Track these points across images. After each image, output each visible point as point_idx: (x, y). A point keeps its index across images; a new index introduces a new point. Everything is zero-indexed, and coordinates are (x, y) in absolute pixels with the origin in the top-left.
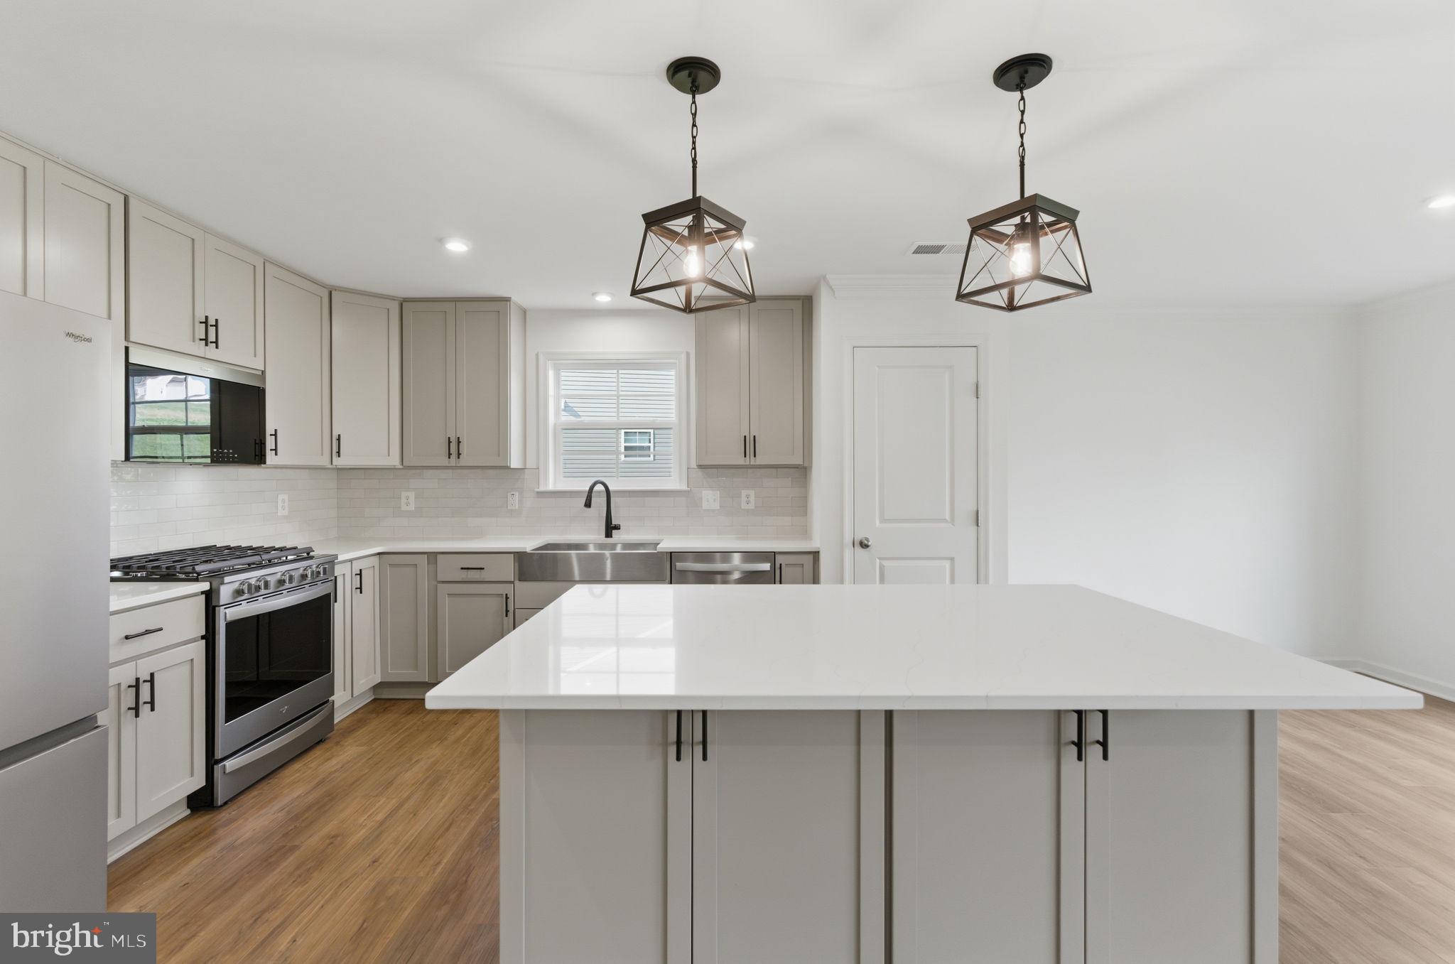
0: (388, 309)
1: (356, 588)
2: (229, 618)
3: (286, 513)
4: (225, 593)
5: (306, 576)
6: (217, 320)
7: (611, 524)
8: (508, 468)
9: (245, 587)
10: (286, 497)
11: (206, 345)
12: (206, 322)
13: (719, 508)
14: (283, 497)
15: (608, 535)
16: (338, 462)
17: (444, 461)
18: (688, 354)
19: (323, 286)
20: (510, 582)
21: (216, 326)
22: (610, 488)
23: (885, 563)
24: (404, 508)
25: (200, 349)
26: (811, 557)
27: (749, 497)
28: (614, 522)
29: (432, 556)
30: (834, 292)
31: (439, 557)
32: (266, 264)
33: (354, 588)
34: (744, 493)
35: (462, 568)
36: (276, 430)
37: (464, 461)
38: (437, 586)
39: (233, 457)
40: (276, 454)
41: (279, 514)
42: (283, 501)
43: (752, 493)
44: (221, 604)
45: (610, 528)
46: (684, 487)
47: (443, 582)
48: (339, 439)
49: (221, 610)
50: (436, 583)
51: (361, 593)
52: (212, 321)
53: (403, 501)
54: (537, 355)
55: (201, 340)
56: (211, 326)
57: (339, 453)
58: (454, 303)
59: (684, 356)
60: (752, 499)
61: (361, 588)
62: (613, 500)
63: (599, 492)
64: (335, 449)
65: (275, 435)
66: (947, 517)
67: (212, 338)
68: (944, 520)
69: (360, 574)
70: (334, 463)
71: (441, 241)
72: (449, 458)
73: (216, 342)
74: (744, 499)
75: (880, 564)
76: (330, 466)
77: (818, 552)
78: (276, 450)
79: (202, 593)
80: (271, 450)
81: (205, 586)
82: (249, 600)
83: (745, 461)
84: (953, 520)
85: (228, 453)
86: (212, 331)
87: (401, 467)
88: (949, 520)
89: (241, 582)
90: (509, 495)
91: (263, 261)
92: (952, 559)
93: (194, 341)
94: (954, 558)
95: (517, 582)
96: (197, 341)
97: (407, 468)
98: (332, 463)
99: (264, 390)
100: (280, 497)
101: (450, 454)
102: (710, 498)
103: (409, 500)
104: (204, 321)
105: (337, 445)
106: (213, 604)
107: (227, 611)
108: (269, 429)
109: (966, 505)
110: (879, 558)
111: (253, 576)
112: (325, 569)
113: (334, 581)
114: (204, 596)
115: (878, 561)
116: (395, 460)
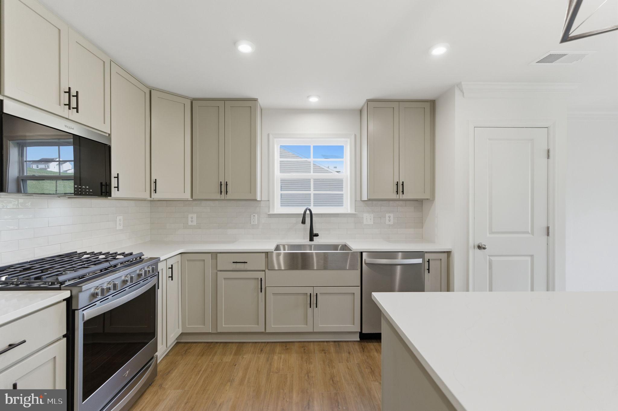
0: (184, 104)
1: (169, 277)
2: (86, 318)
3: (121, 227)
4: (83, 299)
5: (141, 274)
6: (77, 92)
7: (313, 233)
8: (255, 200)
9: (99, 291)
10: (121, 217)
11: (69, 109)
12: (69, 92)
13: (373, 224)
14: (120, 218)
15: (311, 239)
16: (154, 196)
17: (218, 196)
18: (355, 135)
19: (147, 87)
20: (263, 271)
21: (77, 96)
22: (313, 212)
23: (493, 258)
24: (190, 223)
25: (65, 112)
26: (446, 254)
27: (390, 218)
28: (315, 232)
29: (215, 255)
30: (463, 93)
31: (218, 255)
32: (112, 62)
33: (168, 276)
34: (387, 215)
35: (233, 262)
36: (118, 174)
37: (229, 196)
38: (217, 273)
39: (89, 191)
40: (118, 190)
41: (118, 228)
42: (120, 220)
43: (392, 215)
44: (79, 308)
45: (312, 236)
46: (353, 212)
47: (221, 271)
48: (155, 182)
49: (79, 312)
50: (216, 271)
51: (172, 280)
52: (73, 93)
53: (190, 219)
54: (268, 135)
55: (65, 105)
56: (73, 96)
57: (155, 190)
58: (224, 102)
59: (353, 137)
60: (392, 218)
61: (172, 277)
62: (314, 219)
63: (308, 214)
64: (153, 188)
65: (118, 177)
66: (530, 231)
67: (73, 104)
68: (528, 233)
69: (172, 268)
70: (152, 197)
71: (235, 43)
72: (221, 194)
73: (77, 108)
74: (387, 218)
75: (489, 258)
76: (150, 199)
77: (450, 252)
78: (118, 187)
79: (64, 300)
80: (115, 187)
81: (66, 294)
82: (102, 301)
83: (397, 197)
84: (532, 233)
85: (86, 189)
86: (74, 100)
87: (192, 199)
88: (530, 233)
89: (95, 288)
90: (252, 216)
91: (110, 60)
92: (532, 256)
93: (60, 105)
94: (533, 255)
95: (267, 270)
96: (62, 105)
97: (194, 199)
98: (151, 197)
99: (109, 148)
100: (118, 218)
101: (221, 192)
102: (368, 218)
103: (193, 219)
104: (68, 91)
105: (154, 186)
106: (74, 308)
107: (85, 312)
108: (114, 173)
109: (541, 224)
110: (489, 256)
111: (104, 281)
112: (153, 268)
113: (157, 275)
114: (65, 302)
115: (488, 257)
116: (187, 195)
